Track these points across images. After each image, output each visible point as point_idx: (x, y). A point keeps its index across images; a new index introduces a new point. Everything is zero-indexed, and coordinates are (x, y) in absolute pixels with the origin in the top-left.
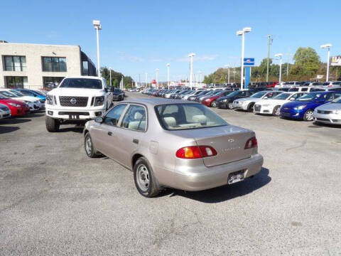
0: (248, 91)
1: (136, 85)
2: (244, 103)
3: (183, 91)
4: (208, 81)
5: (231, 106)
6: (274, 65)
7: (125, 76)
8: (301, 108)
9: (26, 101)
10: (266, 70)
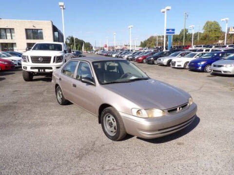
0: (169, 52)
1: (94, 49)
2: (165, 60)
3: (124, 52)
4: (144, 45)
5: (155, 62)
6: (189, 34)
7: (86, 42)
8: (203, 63)
9: (13, 60)
10: (183, 37)
